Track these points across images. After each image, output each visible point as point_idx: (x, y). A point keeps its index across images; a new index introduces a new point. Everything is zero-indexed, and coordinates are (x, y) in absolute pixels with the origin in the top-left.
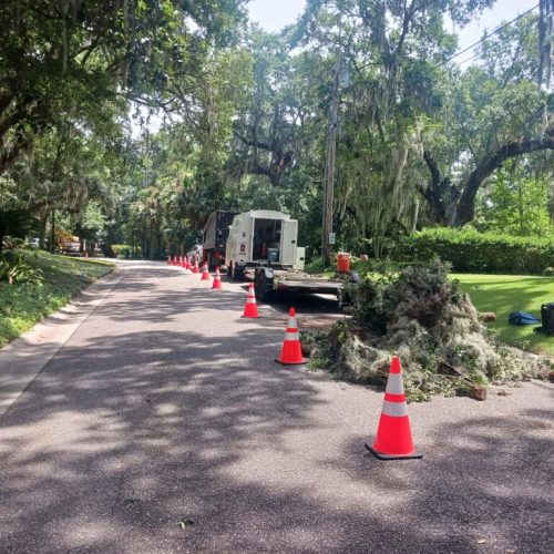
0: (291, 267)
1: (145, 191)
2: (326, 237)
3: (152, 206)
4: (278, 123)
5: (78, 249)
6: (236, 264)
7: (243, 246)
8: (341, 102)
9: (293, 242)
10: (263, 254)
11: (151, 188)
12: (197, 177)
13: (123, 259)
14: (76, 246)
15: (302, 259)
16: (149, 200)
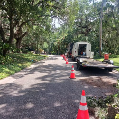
0: (90, 57)
1: (57, 40)
2: (100, 49)
3: (59, 43)
4: (87, 21)
5: (44, 53)
6: (74, 57)
7: (76, 52)
8: (103, 13)
9: (90, 50)
10: (82, 54)
11: (58, 39)
12: (68, 36)
13: (52, 55)
14: (43, 52)
15: (93, 55)
16: (58, 42)
